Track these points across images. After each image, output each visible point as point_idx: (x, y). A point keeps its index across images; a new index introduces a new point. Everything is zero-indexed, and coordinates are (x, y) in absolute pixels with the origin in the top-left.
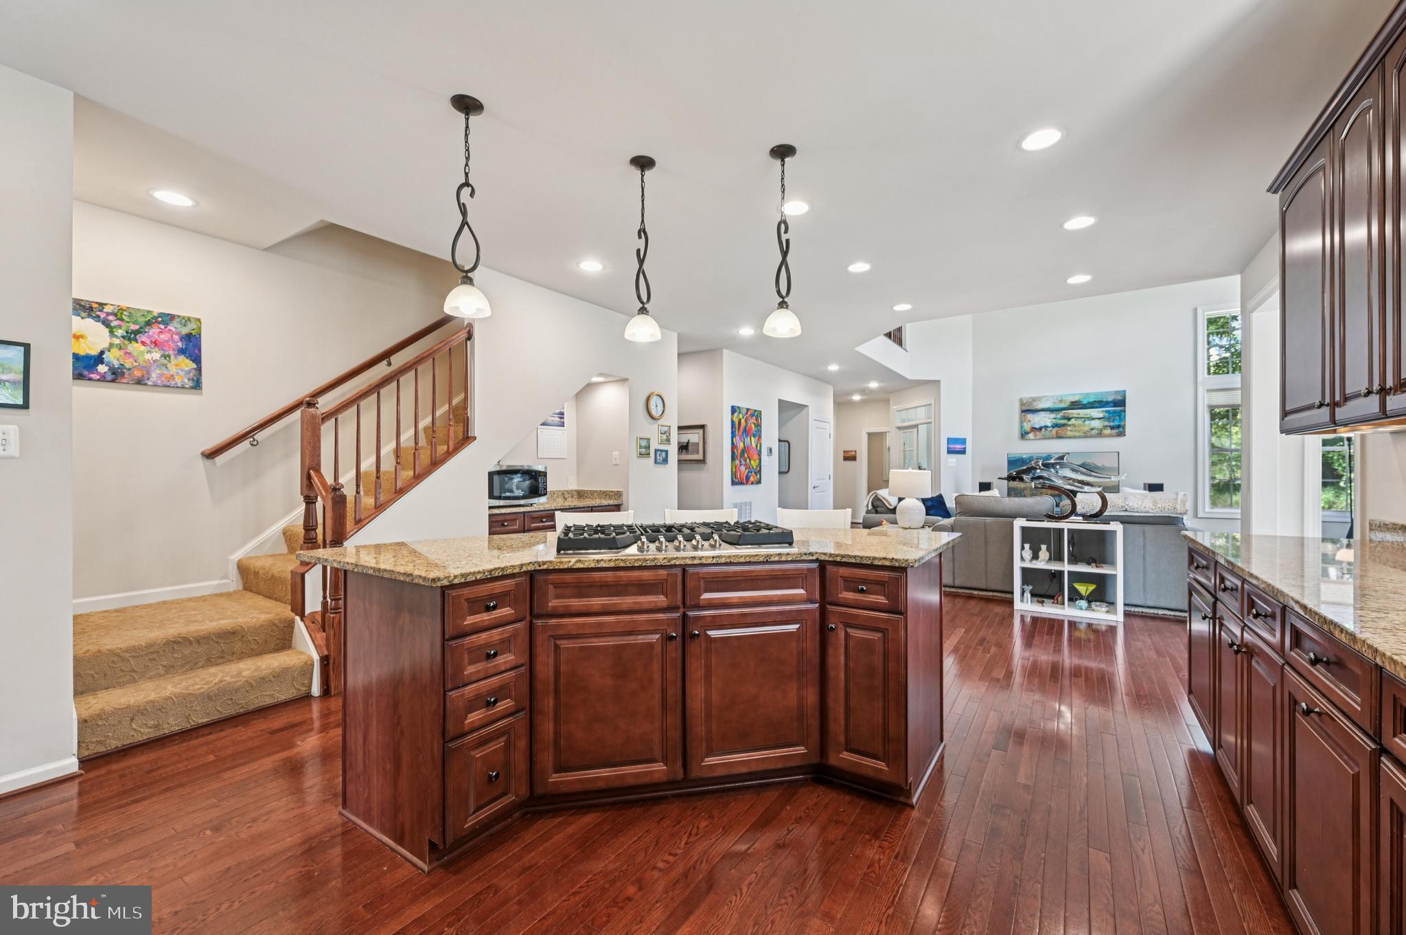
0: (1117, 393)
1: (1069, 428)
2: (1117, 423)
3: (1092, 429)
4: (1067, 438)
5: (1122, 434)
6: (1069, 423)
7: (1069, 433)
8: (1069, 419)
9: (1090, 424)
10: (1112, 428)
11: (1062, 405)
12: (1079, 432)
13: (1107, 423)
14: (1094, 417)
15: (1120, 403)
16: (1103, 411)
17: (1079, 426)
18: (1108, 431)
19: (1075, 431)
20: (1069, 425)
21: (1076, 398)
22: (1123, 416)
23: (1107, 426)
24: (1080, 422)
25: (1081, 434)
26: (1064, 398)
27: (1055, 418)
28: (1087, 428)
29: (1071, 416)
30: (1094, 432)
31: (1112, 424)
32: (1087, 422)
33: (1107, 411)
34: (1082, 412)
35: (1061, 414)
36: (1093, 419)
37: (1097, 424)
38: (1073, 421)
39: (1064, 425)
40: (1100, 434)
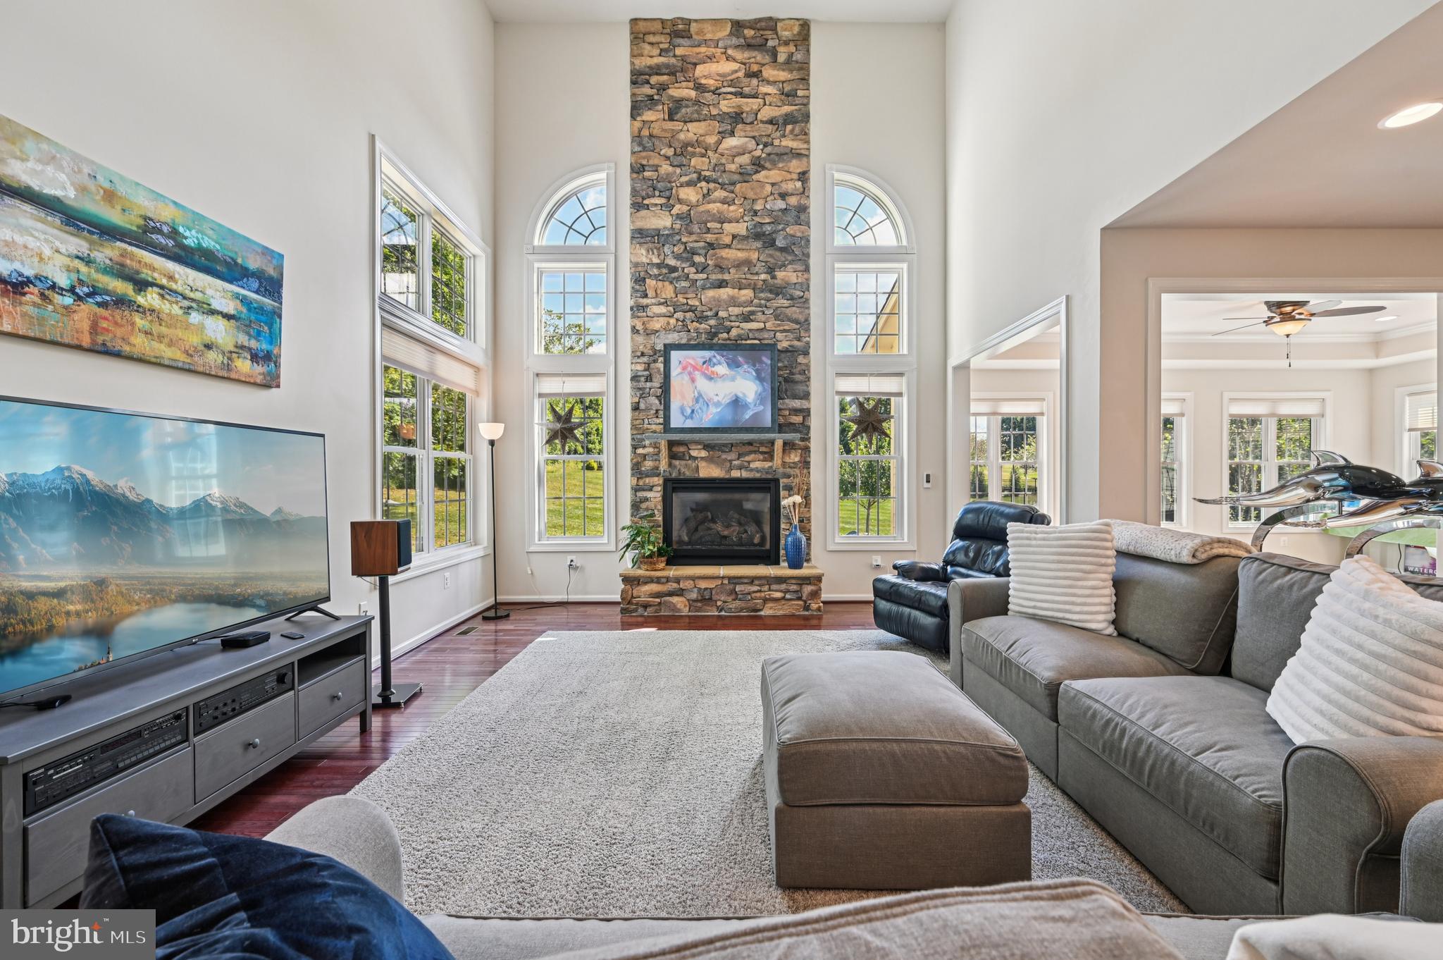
0: (267, 252)
1: (139, 321)
2: (265, 346)
3: (208, 347)
4: (130, 358)
5: (271, 382)
6: (140, 300)
7: (140, 343)
8: (142, 285)
9: (201, 328)
10: (255, 357)
11: (114, 216)
12: (171, 344)
13: (243, 339)
14: (216, 305)
15: (272, 286)
16: (236, 296)
17: (173, 322)
18: (244, 365)
19: (160, 338)
20: (140, 309)
21: (165, 214)
22: (276, 326)
23: (242, 347)
24: (171, 308)
25: (180, 357)
26: (122, 189)
27: (88, 261)
28: (195, 340)
29: (146, 274)
30: (213, 357)
31: (253, 344)
32: (195, 317)
33: (244, 300)
34: (186, 277)
35: (108, 252)
36: (213, 312)
37: (218, 330)
38: (150, 298)
39: (121, 302)
40: (225, 375)
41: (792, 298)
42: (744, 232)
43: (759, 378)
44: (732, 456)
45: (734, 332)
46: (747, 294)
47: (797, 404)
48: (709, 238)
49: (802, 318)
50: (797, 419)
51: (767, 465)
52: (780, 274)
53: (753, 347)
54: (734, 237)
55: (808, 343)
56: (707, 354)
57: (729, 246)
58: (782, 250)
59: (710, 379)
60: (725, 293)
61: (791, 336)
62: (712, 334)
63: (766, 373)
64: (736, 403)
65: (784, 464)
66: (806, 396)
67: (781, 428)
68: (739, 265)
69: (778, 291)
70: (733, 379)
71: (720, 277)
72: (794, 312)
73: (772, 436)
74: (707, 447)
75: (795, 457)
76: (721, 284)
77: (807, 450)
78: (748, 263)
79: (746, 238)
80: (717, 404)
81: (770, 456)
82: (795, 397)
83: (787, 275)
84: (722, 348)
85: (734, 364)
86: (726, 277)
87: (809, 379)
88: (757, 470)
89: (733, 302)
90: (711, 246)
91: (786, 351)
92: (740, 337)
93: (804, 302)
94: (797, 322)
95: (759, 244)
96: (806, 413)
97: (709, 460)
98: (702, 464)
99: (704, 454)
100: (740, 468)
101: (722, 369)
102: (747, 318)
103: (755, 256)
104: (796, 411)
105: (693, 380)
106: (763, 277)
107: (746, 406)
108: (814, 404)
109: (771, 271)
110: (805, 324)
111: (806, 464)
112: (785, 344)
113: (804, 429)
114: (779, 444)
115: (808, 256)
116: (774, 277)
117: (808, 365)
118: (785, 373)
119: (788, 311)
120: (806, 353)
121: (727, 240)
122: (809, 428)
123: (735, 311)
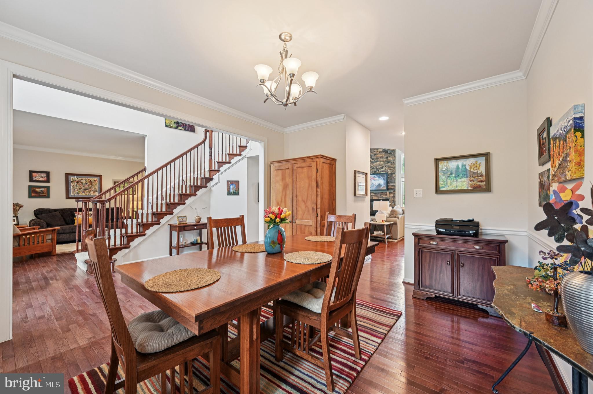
41: (391, 163)
42: (382, 151)
43: (384, 180)
44: (379, 195)
45: (380, 171)
46: (382, 163)
47: (392, 184)
48: (375, 153)
49: (393, 167)
50: (393, 187)
51: (386, 197)
52: (389, 158)
53: (383, 174)
54: (380, 152)
55: (395, 172)
56: (374, 175)
57: (379, 154)
58: (389, 153)
59: (374, 180)
60: (378, 163)
61: (391, 171)
62: (375, 172)
63: (386, 179)
64: (379, 185)
65: (390, 196)
66: (395, 183)
67: (388, 189)
68: (380, 158)
69: (388, 162)
70: (379, 180)
71: (377, 160)
72: (392, 166)
73: (386, 191)
74: (374, 193)
75: (392, 195)
76: (377, 162)
77: (395, 194)
78: (382, 157)
79: (382, 152)
80: (375, 185)
81: (387, 195)
82: (392, 183)
83: (390, 158)
84: (377, 174)
85: (379, 177)
86: (378, 160)
87: (395, 179)
88: (384, 198)
89: (380, 165)
90: (375, 154)
91: (390, 174)
92: (381, 172)
93: (394, 163)
94: (393, 168)
95: (384, 153)
96: (395, 186)
97: (375, 196)
98: (373, 197)
99: (374, 195)
100: (381, 197)
101: (377, 178)
102: (382, 168)
103: (384, 155)
104: (392, 186)
105: (371, 181)
106: (385, 159)
107: (381, 185)
108: (397, 184)
109: (387, 158)
110: (394, 168)
111: (394, 196)
112: (390, 172)
113: (394, 190)
114: (388, 192)
115: (395, 154)
116: (388, 159)
117: (395, 176)
118: (390, 178)
119: (391, 166)
120: (394, 174)
121: (378, 153)
122: (395, 189)
123: (380, 166)
